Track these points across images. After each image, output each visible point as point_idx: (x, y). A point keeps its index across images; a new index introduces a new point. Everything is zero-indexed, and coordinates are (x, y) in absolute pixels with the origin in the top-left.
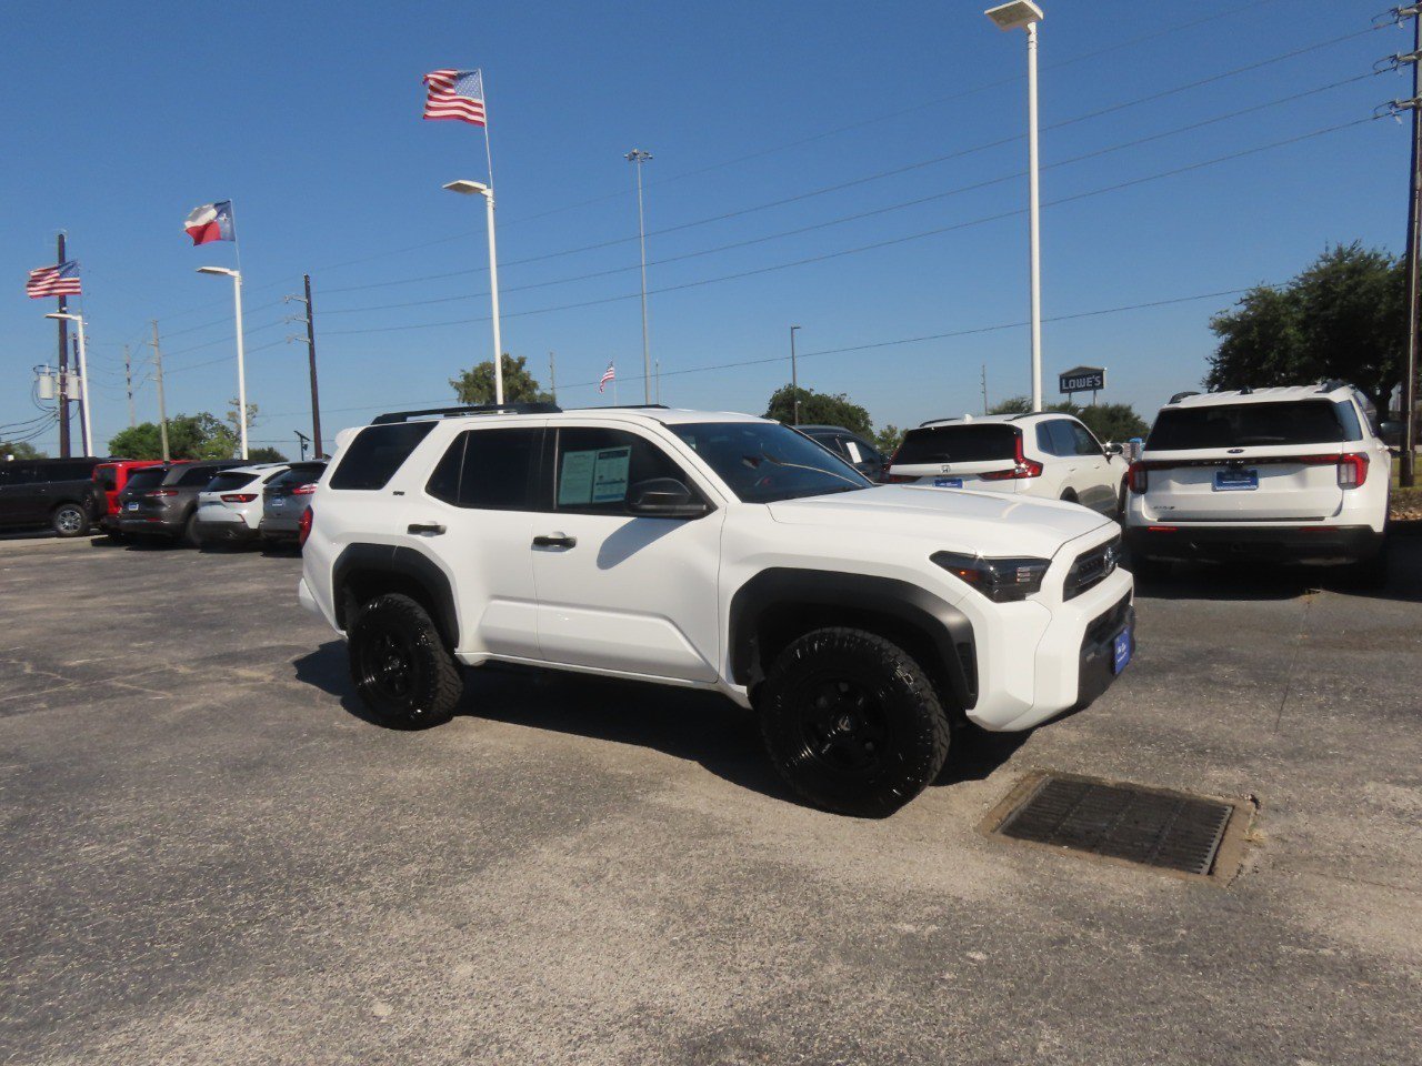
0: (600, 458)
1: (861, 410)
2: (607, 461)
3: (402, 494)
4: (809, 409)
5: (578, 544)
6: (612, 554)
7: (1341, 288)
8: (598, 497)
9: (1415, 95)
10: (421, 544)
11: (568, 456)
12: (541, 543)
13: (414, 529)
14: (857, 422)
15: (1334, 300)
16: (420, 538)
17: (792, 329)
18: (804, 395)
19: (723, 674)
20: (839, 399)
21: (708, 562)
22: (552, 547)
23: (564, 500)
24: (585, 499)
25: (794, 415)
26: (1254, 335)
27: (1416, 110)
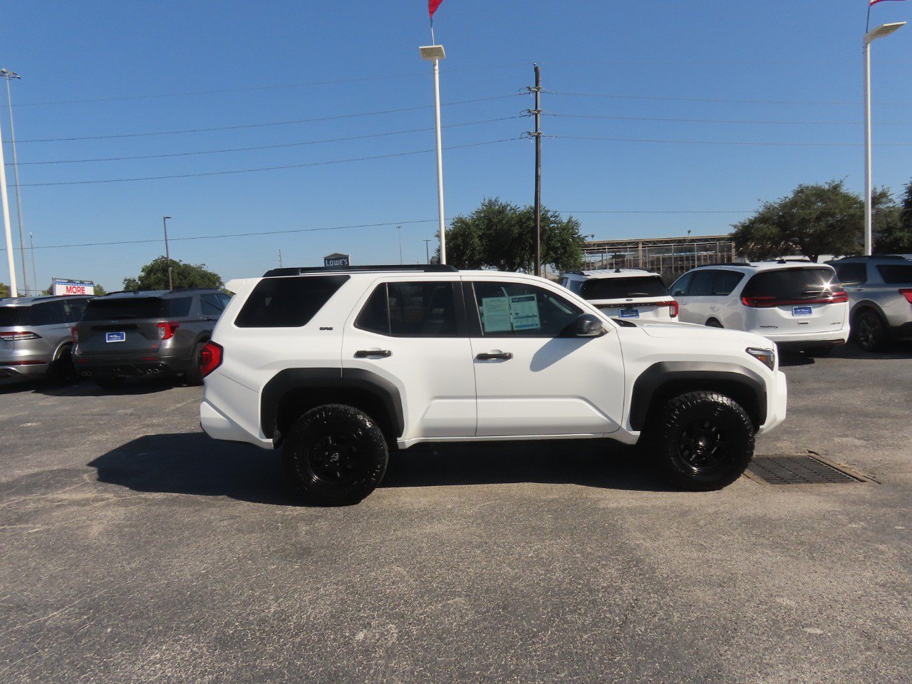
0: (513, 302)
1: (214, 275)
2: (519, 304)
3: (329, 329)
4: (179, 274)
5: (514, 356)
6: (540, 362)
7: (496, 220)
8: (516, 327)
9: (536, 130)
10: (370, 364)
11: (485, 300)
12: (483, 358)
13: (360, 354)
14: (214, 283)
15: (492, 226)
16: (367, 360)
17: (165, 218)
18: (174, 263)
19: (625, 427)
20: (200, 267)
21: (615, 362)
22: (489, 360)
23: (488, 329)
24: (508, 328)
25: (168, 277)
26: (460, 241)
27: (537, 138)
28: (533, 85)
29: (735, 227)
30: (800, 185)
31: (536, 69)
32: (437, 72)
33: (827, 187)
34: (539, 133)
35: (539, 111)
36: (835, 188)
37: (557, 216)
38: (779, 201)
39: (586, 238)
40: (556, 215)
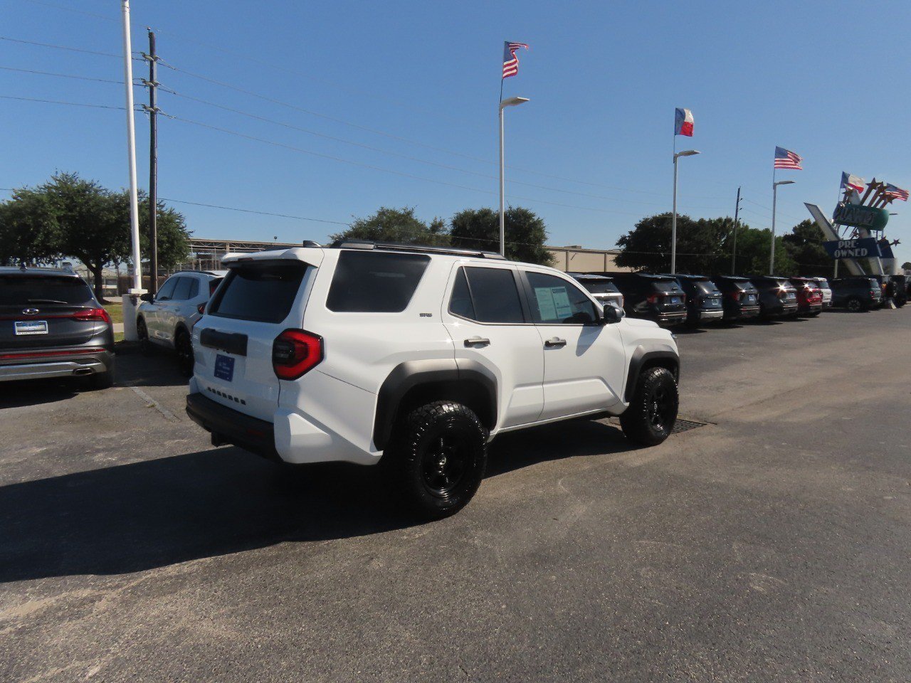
0: (553, 292)
3: (429, 315)
5: (567, 344)
8: (560, 316)
9: (152, 105)
10: (478, 354)
12: (548, 345)
13: (468, 343)
19: (622, 400)
21: (619, 346)
27: (152, 114)
28: (148, 52)
29: (333, 238)
30: (382, 208)
31: (151, 35)
32: (128, 10)
33: (402, 212)
34: (157, 110)
35: (156, 85)
36: (409, 214)
37: (163, 206)
38: (368, 219)
39: (191, 234)
40: (161, 204)
